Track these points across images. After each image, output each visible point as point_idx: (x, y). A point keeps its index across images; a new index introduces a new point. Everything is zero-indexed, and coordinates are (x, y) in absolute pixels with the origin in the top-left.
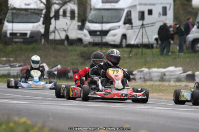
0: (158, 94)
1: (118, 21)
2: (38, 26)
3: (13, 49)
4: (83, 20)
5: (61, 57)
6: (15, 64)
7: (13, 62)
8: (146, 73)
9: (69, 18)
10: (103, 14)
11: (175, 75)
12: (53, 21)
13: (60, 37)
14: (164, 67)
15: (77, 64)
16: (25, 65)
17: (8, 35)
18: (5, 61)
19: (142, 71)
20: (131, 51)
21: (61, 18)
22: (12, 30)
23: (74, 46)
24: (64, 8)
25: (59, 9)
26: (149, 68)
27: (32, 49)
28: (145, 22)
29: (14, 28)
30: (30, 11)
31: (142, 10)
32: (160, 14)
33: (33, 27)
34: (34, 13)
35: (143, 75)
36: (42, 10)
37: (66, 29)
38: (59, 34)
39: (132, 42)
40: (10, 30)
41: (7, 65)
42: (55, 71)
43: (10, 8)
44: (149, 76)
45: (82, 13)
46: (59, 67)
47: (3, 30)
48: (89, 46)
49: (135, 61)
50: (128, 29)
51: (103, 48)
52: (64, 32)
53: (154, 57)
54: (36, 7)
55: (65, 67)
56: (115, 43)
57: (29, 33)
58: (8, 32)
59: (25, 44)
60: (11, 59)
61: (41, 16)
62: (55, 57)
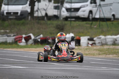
1: (87, 2)
2: (26, 7)
3: (9, 24)
5: (43, 29)
6: (10, 34)
7: (9, 33)
8: (103, 39)
9: (48, 1)
13: (42, 14)
14: (116, 35)
15: (54, 34)
16: (17, 35)
17: (5, 14)
18: (3, 32)
19: (100, 38)
20: (92, 24)
21: (42, 1)
22: (8, 10)
23: (52, 20)
26: (105, 36)
27: (22, 24)
29: (9, 9)
33: (23, 8)
35: (101, 40)
37: (45, 9)
38: (41, 12)
40: (6, 10)
41: (5, 35)
42: (39, 39)
44: (105, 41)
46: (41, 36)
47: (1, 11)
49: (95, 30)
52: (44, 11)
53: (108, 28)
55: (46, 36)
57: (19, 12)
58: (5, 12)
59: (17, 20)
60: (8, 31)
62: (38, 29)
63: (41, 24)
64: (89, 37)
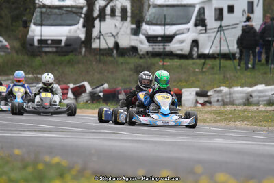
0: (242, 123)
1: (187, 23)
2: (77, 31)
3: (43, 62)
4: (138, 21)
5: (108, 72)
8: (226, 94)
9: (119, 19)
10: (165, 13)
11: (266, 96)
12: (97, 22)
13: (107, 44)
14: (251, 86)
15: (130, 82)
17: (36, 43)
18: (31, 79)
19: (220, 91)
20: (204, 64)
21: (108, 18)
22: (41, 36)
23: (127, 57)
24: (111, 4)
25: (106, 6)
26: (230, 87)
27: (69, 62)
28: (224, 23)
29: (44, 33)
30: (65, 9)
31: (220, 6)
32: (244, 11)
33: (70, 31)
34: (71, 12)
35: (222, 96)
36: (82, 8)
37: (115, 34)
38: (105, 41)
39: (206, 52)
40: (38, 36)
42: (100, 92)
43: (38, 5)
44: (230, 98)
45: (137, 12)
46: (106, 86)
47: (28, 36)
48: (147, 57)
49: (210, 76)
50: (200, 33)
51: (166, 60)
52: (113, 38)
53: (236, 72)
54: (74, 4)
55: (114, 86)
56: (183, 53)
57: (64, 39)
58: (36, 39)
59: (59, 55)
61: (81, 17)
62: (100, 73)
63: (105, 63)
64: (198, 90)
